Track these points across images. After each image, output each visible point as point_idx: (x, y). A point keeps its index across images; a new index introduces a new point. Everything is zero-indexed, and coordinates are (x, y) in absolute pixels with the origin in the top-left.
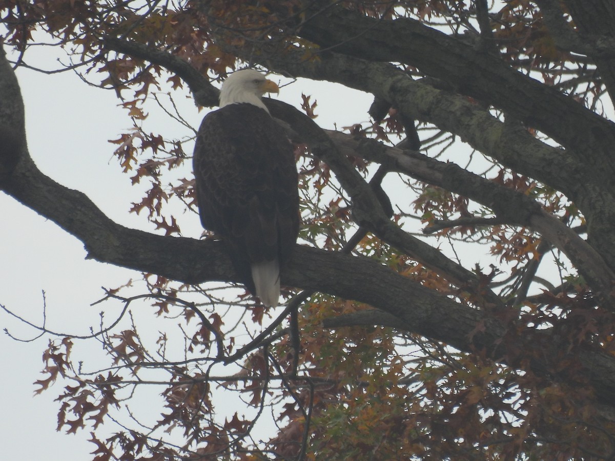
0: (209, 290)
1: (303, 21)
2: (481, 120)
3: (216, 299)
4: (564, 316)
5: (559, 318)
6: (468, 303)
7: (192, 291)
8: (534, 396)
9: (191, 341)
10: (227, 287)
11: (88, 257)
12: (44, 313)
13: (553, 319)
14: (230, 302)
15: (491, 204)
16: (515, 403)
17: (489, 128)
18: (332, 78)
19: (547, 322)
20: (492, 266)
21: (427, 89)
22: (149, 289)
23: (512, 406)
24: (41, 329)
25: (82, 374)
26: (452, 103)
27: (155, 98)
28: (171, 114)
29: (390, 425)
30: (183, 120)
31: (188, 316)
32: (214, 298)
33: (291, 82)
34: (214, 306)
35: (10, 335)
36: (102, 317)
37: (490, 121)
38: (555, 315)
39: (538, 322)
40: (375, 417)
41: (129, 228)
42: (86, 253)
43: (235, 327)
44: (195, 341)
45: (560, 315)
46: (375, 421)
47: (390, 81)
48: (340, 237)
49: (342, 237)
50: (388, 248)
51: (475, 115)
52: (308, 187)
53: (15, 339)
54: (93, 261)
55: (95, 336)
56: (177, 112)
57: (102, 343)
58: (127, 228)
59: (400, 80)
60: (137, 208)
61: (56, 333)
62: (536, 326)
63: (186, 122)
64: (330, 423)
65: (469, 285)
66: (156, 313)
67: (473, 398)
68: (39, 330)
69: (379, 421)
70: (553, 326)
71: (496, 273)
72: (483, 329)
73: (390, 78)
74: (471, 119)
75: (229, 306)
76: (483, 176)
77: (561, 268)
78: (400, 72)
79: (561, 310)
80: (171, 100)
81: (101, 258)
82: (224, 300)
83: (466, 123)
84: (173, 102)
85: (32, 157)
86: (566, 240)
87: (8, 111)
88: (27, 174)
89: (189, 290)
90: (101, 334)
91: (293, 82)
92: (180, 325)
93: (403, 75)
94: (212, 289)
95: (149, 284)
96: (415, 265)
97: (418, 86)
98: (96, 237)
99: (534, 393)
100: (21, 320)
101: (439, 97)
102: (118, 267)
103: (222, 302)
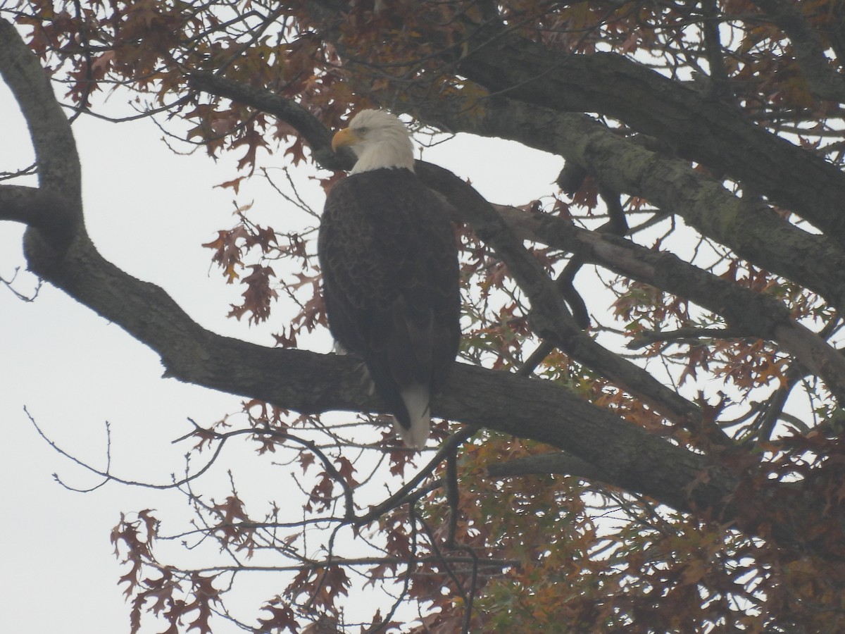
0: (334, 427)
1: (465, 54)
2: (709, 195)
3: (343, 440)
4: (818, 464)
5: (812, 467)
6: (688, 446)
7: (311, 428)
8: (776, 574)
9: (308, 497)
10: (359, 424)
11: (166, 375)
12: (108, 453)
13: (804, 469)
14: (362, 443)
15: (721, 310)
16: (748, 583)
17: (720, 205)
18: (506, 134)
19: (795, 473)
20: (720, 393)
21: (635, 150)
22: (251, 424)
23: (745, 588)
24: (103, 474)
25: (160, 538)
26: (670, 170)
27: (264, 174)
28: (287, 196)
29: (577, 610)
30: (304, 205)
31: (306, 461)
32: (341, 439)
33: (448, 139)
34: (340, 450)
35: (61, 483)
36: (189, 460)
37: (722, 196)
38: (806, 464)
39: (783, 472)
40: (556, 599)
41: (223, 335)
42: (163, 369)
43: (370, 478)
44: (314, 497)
45: (814, 464)
46: (556, 604)
47: (585, 140)
48: (514, 356)
49: (517, 357)
50: (579, 370)
51: (702, 187)
52: (469, 285)
53: (69, 488)
54: (173, 380)
55: (177, 485)
56: (296, 193)
57: (188, 496)
58: (219, 336)
59: (600, 138)
60: (237, 312)
61: (124, 480)
62: (780, 477)
63: (308, 207)
64: (494, 606)
65: (689, 420)
66: (257, 450)
67: (690, 576)
68: (101, 476)
69: (562, 605)
70: (803, 478)
71: (727, 403)
72: (706, 481)
73: (586, 136)
74: (697, 192)
75: (361, 449)
76: (710, 271)
77: (813, 396)
78: (600, 126)
79: (815, 456)
80: (288, 176)
81: (184, 377)
82: (355, 441)
83: (689, 198)
84: (290, 180)
85: (90, 236)
86: (824, 361)
87: (59, 173)
88: (84, 260)
89: (306, 427)
90: (186, 483)
91: (451, 138)
92: (293, 474)
93: (604, 130)
94: (339, 427)
95: (251, 418)
96: (615, 393)
97: (625, 147)
98: (177, 348)
99: (776, 569)
100: (76, 462)
101: (652, 162)
102: (206, 389)
103: (350, 444)
